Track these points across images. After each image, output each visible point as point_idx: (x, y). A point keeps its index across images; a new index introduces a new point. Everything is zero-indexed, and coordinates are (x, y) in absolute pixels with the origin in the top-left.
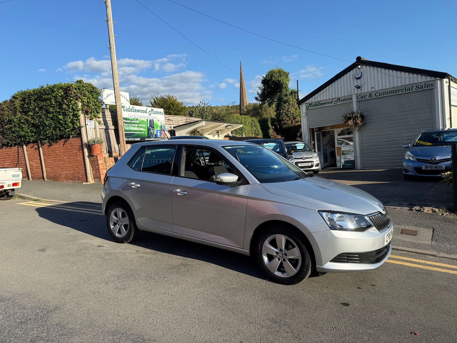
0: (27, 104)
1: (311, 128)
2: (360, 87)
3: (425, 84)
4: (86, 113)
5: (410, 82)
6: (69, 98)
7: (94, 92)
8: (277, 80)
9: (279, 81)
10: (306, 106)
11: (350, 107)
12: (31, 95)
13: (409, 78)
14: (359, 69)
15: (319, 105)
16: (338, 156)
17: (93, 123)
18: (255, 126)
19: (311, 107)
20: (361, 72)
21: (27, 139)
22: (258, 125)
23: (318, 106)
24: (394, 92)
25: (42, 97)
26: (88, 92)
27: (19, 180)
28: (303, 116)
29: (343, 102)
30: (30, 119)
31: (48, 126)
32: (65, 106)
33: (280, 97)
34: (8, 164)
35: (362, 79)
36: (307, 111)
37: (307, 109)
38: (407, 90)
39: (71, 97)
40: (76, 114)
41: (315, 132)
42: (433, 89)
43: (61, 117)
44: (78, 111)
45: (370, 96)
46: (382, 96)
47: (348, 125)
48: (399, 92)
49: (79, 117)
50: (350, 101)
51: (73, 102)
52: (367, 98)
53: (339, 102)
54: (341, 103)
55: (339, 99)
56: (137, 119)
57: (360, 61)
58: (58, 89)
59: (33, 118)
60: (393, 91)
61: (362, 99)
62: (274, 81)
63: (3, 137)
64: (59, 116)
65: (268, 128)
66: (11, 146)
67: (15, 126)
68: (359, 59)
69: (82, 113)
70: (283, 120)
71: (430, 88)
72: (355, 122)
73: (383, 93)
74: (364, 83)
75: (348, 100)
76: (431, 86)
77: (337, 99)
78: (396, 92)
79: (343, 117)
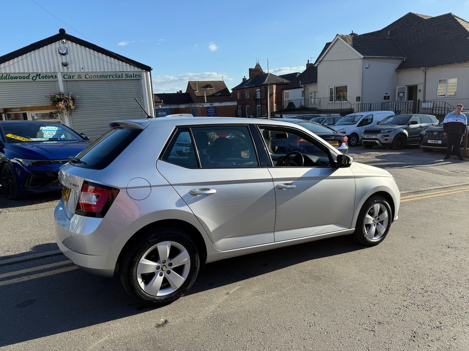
2: (67, 65)
3: (134, 74)
5: (120, 70)
11: (56, 87)
13: (119, 65)
14: (63, 43)
15: (9, 79)
20: (67, 48)
23: (6, 79)
24: (105, 77)
29: (45, 79)
35: (68, 56)
41: (3, 114)
42: (140, 79)
45: (79, 77)
46: (93, 79)
47: (57, 108)
48: (110, 78)
50: (54, 79)
52: (76, 78)
53: (39, 78)
54: (42, 80)
55: (39, 75)
57: (62, 35)
60: (104, 76)
61: (70, 79)
68: (62, 31)
71: (138, 79)
72: (66, 104)
73: (94, 76)
74: (71, 61)
75: (51, 78)
76: (138, 76)
77: (36, 73)
78: (107, 77)
79: (49, 98)
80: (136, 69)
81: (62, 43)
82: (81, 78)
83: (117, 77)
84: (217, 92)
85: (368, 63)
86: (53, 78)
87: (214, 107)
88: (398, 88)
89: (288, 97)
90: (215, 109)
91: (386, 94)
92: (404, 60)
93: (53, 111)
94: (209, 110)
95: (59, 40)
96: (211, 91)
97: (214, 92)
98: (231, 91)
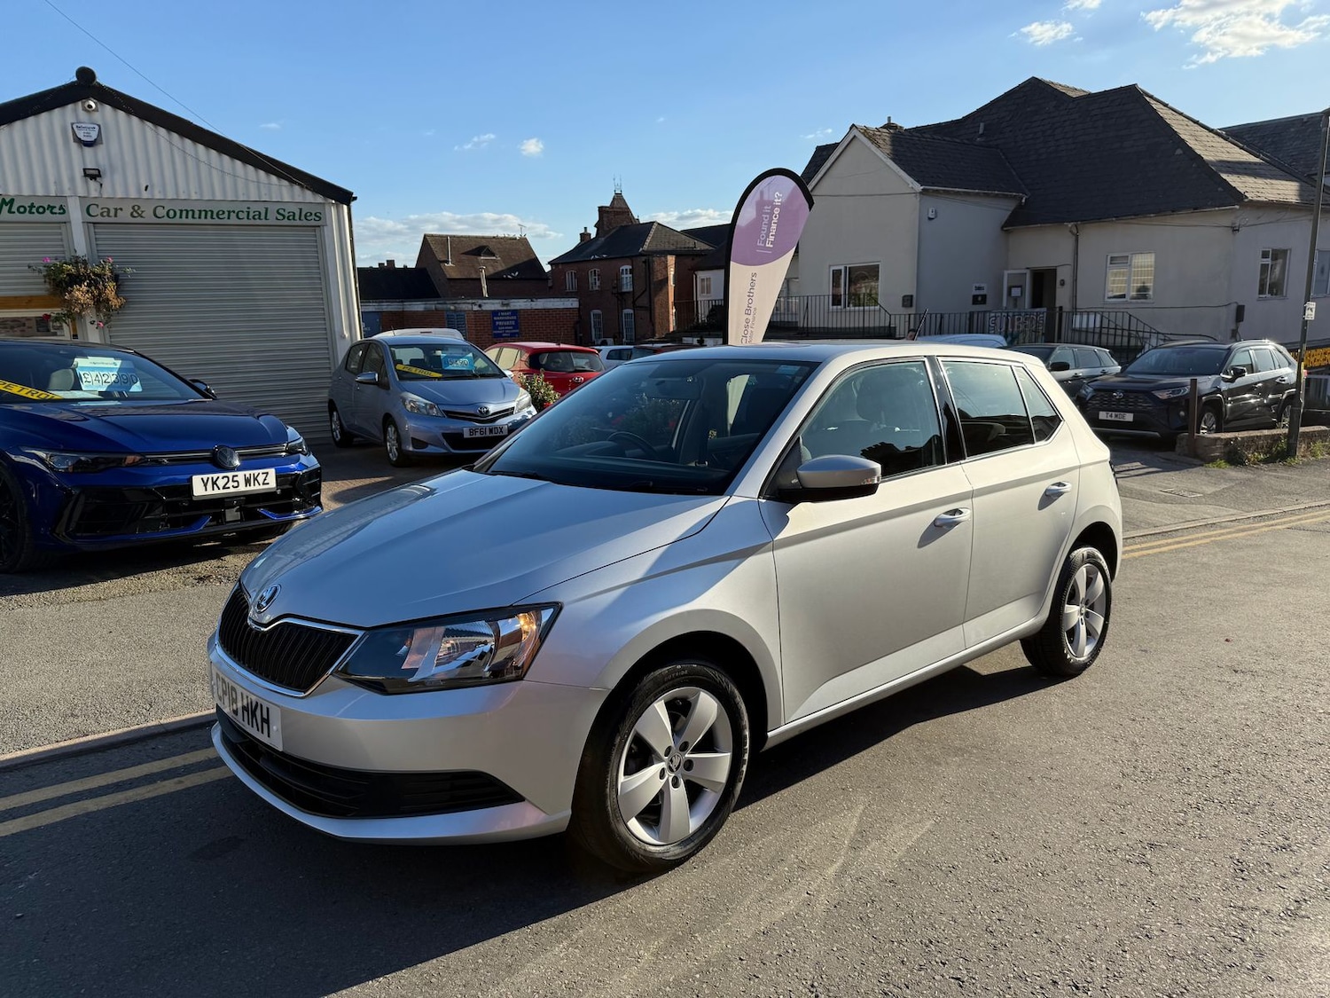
2: (100, 176)
3: (301, 209)
5: (260, 196)
13: (258, 182)
14: (88, 111)
20: (99, 126)
24: (215, 216)
29: (27, 217)
35: (101, 149)
38: (254, 218)
42: (319, 226)
45: (135, 214)
46: (177, 220)
48: (229, 218)
50: (58, 218)
52: (125, 216)
53: (10, 211)
54: (17, 216)
55: (8, 202)
57: (85, 87)
60: (212, 212)
61: (107, 219)
68: (86, 75)
71: (313, 224)
72: (96, 293)
73: (181, 211)
74: (111, 166)
75: (48, 212)
76: (313, 217)
77: (2, 197)
78: (221, 217)
79: (40, 271)
80: (309, 196)
81: (84, 109)
82: (140, 216)
83: (250, 217)
84: (508, 269)
85: (932, 205)
86: (52, 213)
87: (514, 312)
88: (1009, 274)
89: (708, 292)
90: (515, 318)
91: (979, 288)
92: (1023, 201)
93: (54, 312)
94: (498, 321)
95: (74, 101)
96: (492, 266)
97: (500, 269)
98: (547, 268)
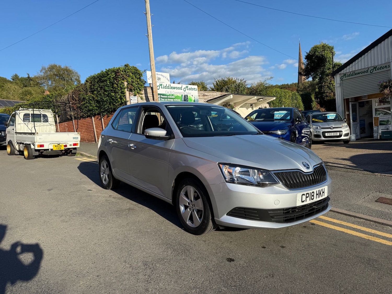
0: (93, 86)
1: (345, 98)
4: (131, 90)
6: (118, 79)
7: (137, 74)
8: (320, 55)
9: (322, 55)
10: (340, 77)
11: (388, 75)
12: (95, 78)
15: (354, 75)
16: (376, 127)
17: (136, 99)
18: (296, 99)
19: (345, 77)
21: (93, 112)
22: (300, 98)
23: (352, 75)
25: (101, 79)
26: (132, 74)
27: (78, 141)
28: (337, 86)
30: (95, 97)
31: (105, 102)
32: (115, 85)
33: (323, 70)
34: (84, 131)
36: (342, 81)
37: (341, 79)
39: (119, 78)
40: (123, 92)
41: (350, 103)
43: (113, 94)
44: (124, 89)
47: (384, 94)
49: (125, 93)
50: (388, 69)
51: (120, 82)
53: (376, 70)
55: (375, 68)
56: (172, 95)
58: (111, 72)
59: (97, 96)
62: (317, 55)
63: (81, 110)
64: (112, 94)
65: (311, 101)
66: (85, 117)
67: (87, 103)
69: (127, 90)
70: (325, 93)
75: (385, 68)
77: (373, 67)
79: (379, 86)
